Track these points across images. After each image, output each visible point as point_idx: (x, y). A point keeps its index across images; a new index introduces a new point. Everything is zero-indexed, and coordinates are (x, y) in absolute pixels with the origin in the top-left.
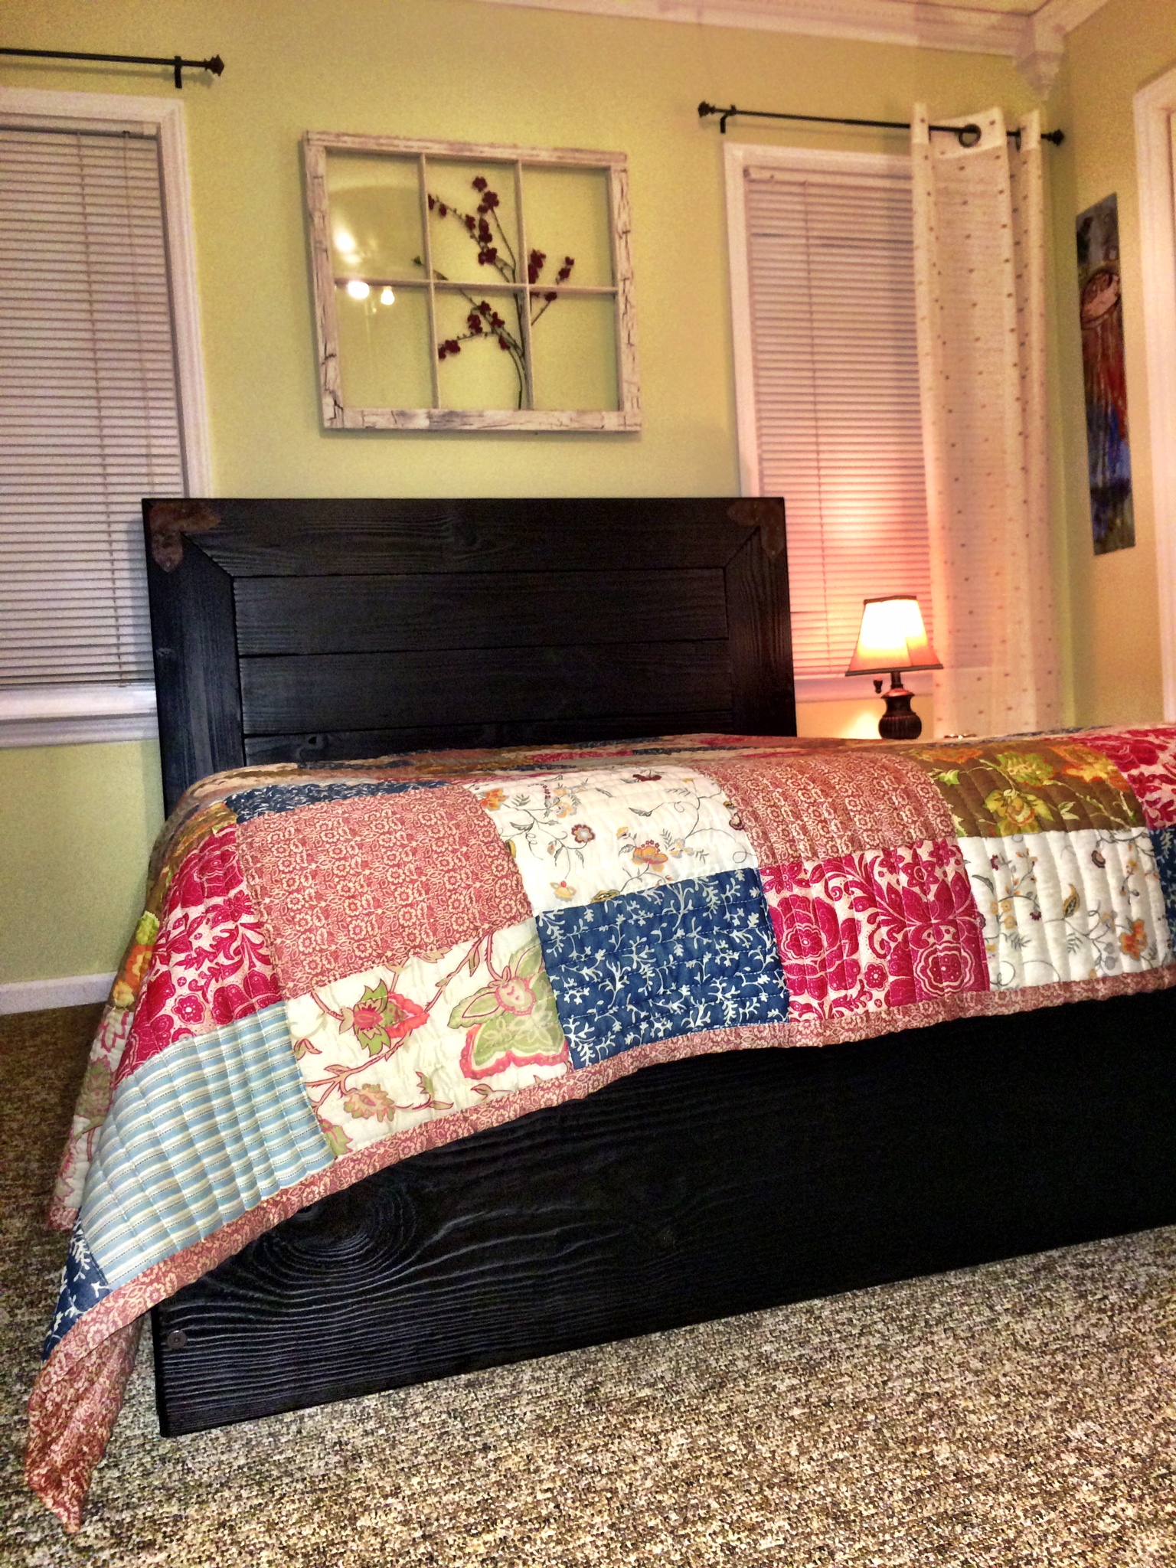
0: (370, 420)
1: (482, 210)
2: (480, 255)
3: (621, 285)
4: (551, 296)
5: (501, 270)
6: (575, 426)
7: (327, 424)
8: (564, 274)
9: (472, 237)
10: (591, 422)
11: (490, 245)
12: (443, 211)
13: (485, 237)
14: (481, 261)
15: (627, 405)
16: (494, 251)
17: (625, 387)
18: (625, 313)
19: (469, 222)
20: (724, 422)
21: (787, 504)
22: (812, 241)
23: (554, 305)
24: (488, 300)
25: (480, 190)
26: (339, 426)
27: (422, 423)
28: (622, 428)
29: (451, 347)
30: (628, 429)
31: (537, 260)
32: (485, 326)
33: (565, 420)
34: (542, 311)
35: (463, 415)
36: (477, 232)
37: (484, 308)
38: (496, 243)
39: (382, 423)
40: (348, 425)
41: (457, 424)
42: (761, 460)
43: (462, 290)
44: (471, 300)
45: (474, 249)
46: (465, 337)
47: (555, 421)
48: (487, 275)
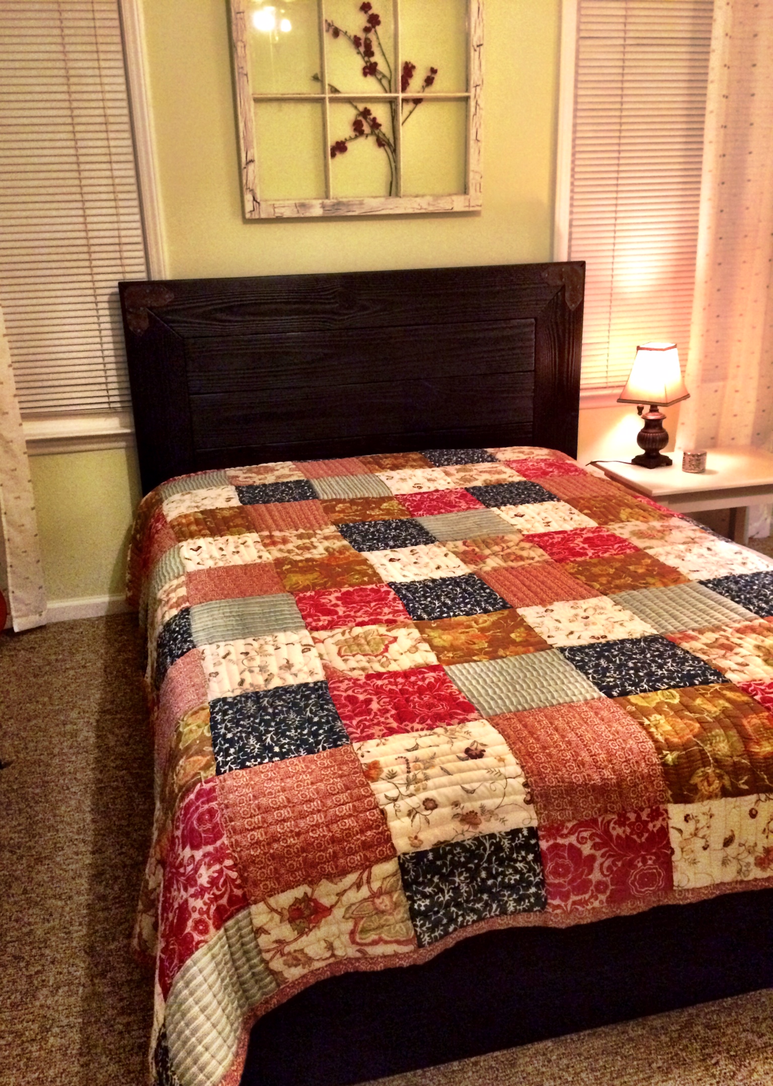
0: (279, 212)
1: (367, 30)
2: (364, 69)
3: (473, 90)
4: (417, 101)
5: (380, 81)
6: (431, 209)
7: (248, 216)
8: (429, 81)
9: (359, 53)
10: (444, 205)
11: (373, 60)
12: (336, 33)
13: (369, 53)
14: (365, 74)
15: (472, 191)
16: (376, 64)
17: (471, 175)
18: (475, 114)
19: (356, 42)
20: (544, 196)
21: (587, 267)
22: (629, 42)
23: (420, 107)
24: (370, 106)
25: (366, 12)
26: (257, 217)
27: (317, 211)
28: (467, 209)
29: (340, 147)
30: (471, 209)
31: (409, 70)
32: (366, 128)
33: (425, 206)
34: (411, 112)
35: (347, 204)
36: (362, 49)
37: (366, 113)
38: (377, 58)
39: (287, 213)
40: (263, 216)
41: (343, 212)
42: (571, 226)
43: (350, 101)
44: (356, 108)
45: (359, 62)
46: (351, 139)
47: (416, 206)
48: (370, 87)
